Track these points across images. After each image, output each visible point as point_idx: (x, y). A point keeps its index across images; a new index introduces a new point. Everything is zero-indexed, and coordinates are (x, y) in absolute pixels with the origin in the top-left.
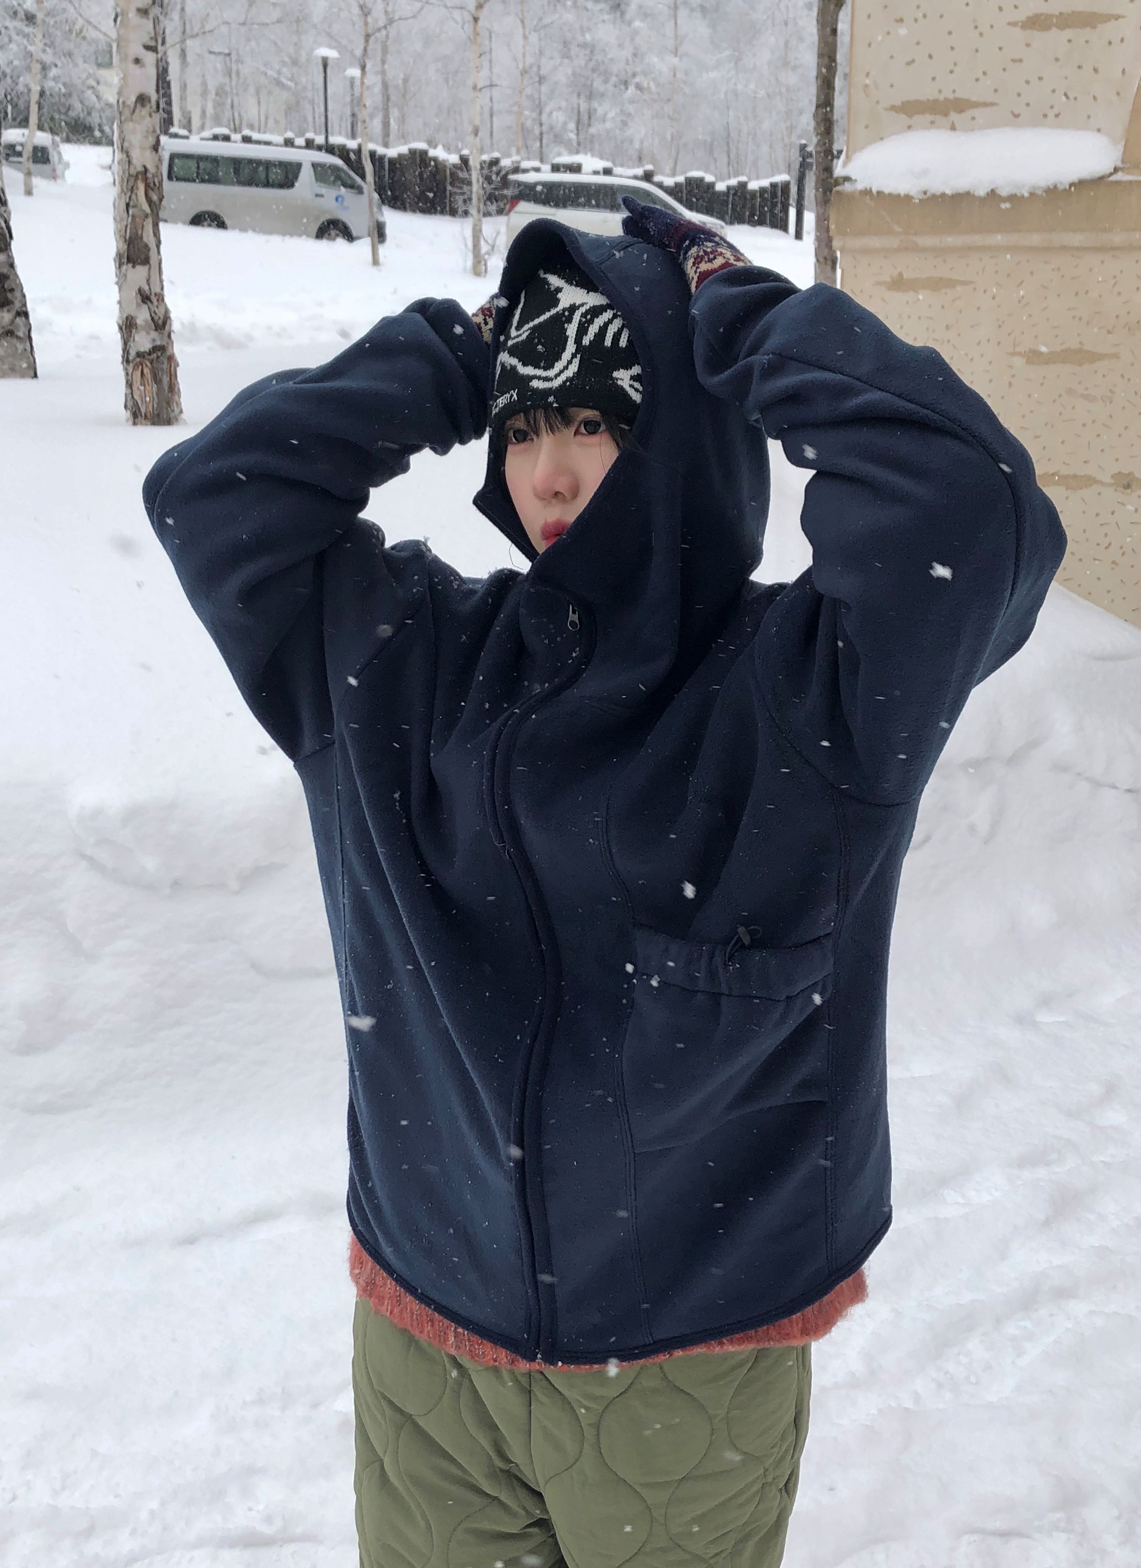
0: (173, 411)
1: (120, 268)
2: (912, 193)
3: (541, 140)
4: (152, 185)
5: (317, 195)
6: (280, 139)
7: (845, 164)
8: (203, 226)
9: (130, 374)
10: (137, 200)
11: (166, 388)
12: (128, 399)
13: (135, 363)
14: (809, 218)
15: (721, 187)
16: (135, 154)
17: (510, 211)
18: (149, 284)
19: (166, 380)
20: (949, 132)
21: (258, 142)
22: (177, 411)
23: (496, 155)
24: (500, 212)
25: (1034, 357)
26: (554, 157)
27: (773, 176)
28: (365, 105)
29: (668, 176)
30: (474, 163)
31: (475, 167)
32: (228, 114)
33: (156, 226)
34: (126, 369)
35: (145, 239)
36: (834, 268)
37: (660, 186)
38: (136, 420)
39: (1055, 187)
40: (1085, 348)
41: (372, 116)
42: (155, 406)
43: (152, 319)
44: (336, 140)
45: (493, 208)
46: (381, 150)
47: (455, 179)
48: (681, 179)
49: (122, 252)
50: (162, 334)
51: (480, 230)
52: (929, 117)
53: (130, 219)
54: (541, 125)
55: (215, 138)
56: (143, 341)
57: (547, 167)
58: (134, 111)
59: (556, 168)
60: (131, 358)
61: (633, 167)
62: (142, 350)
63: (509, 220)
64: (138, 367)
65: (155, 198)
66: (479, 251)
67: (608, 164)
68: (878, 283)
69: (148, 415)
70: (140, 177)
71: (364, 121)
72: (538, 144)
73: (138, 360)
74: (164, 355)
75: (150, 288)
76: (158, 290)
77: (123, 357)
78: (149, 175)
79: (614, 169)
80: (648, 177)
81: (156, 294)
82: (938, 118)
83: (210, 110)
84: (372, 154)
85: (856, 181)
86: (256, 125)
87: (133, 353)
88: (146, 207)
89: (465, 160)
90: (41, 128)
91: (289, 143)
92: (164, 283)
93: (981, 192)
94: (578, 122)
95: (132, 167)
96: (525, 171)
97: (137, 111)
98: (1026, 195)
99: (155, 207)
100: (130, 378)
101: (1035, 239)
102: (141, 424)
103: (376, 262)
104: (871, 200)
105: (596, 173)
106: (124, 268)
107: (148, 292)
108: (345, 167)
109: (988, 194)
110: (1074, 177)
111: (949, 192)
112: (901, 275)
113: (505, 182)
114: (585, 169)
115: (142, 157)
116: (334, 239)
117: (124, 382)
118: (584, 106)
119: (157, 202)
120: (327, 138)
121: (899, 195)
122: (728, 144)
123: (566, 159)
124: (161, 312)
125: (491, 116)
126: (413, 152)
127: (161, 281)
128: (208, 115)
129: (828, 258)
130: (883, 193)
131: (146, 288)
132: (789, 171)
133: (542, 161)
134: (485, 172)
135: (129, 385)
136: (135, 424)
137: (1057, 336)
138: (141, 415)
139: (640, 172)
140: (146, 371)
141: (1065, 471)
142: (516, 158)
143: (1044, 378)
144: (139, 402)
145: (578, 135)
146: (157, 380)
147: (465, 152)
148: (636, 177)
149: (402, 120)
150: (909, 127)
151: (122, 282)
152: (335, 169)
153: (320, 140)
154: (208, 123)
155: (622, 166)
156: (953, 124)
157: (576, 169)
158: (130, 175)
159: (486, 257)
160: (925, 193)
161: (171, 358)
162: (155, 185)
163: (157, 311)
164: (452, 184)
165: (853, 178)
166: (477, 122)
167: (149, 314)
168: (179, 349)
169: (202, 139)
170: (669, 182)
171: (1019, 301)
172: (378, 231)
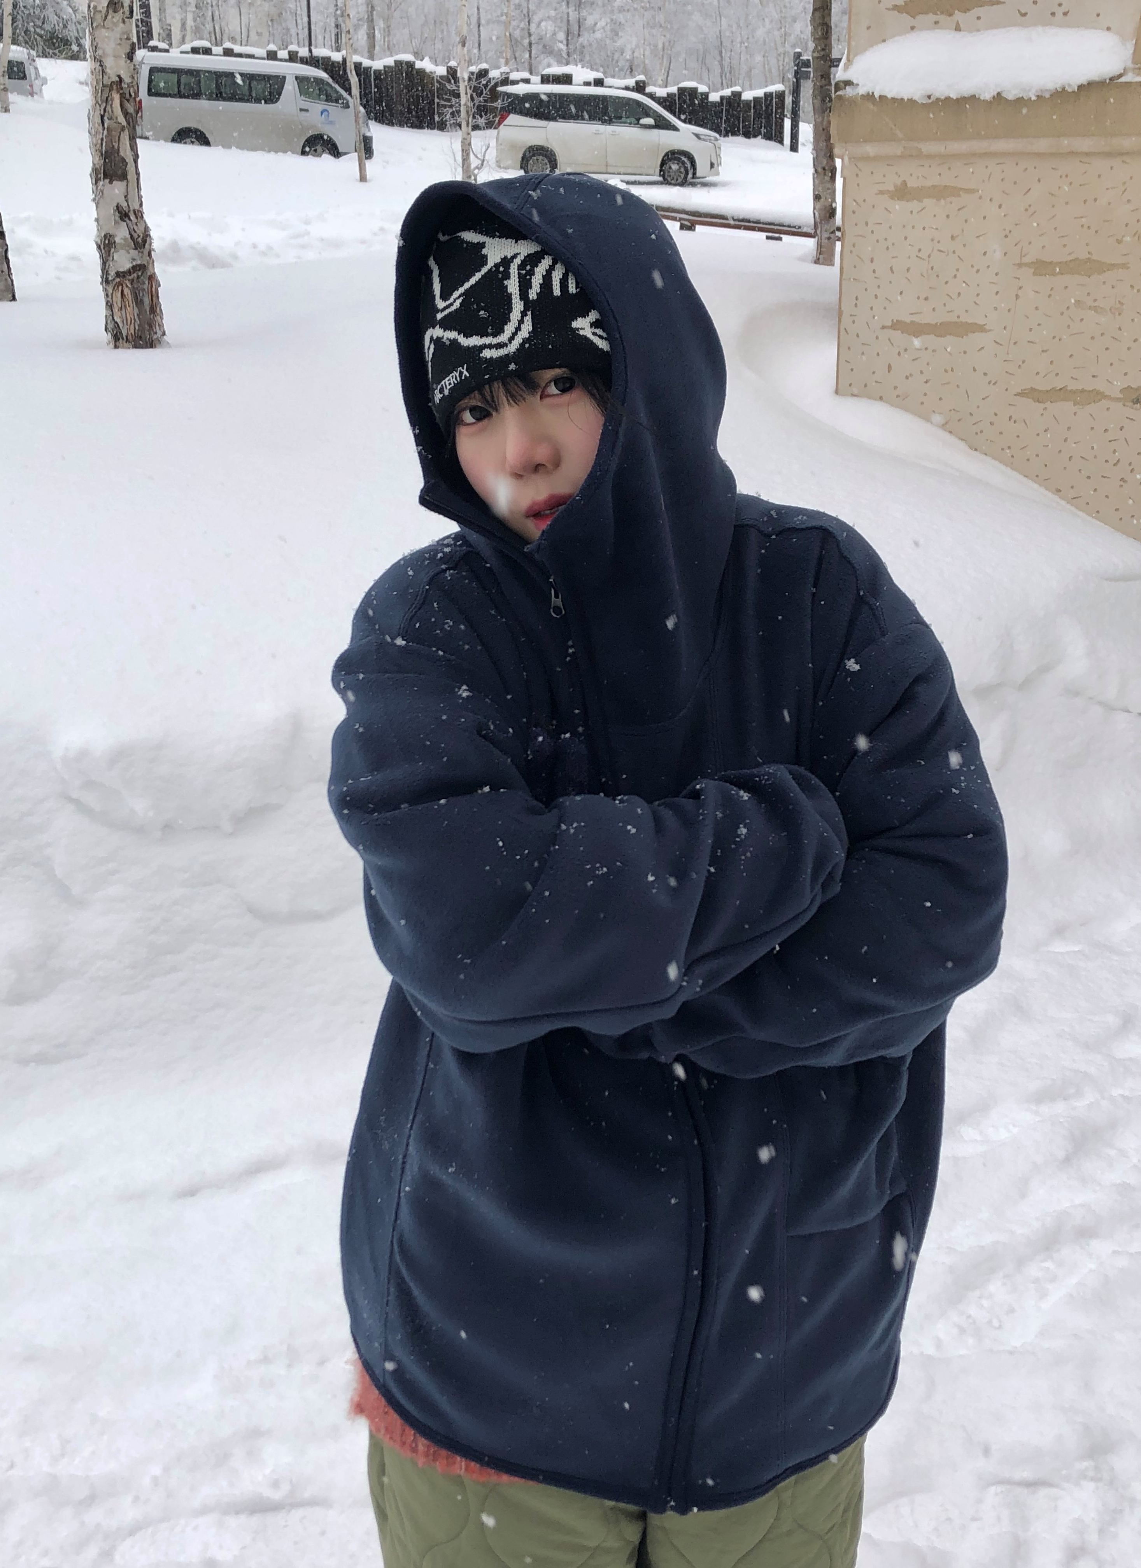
0: (156, 333)
1: (96, 183)
2: (916, 98)
3: (530, 52)
4: (127, 96)
5: (301, 110)
6: (262, 52)
7: (846, 67)
8: (185, 143)
9: (110, 294)
10: (112, 112)
11: (148, 309)
12: (109, 322)
13: (114, 283)
14: (806, 130)
15: (714, 97)
16: (109, 62)
17: (500, 123)
18: (127, 201)
19: (147, 301)
20: (954, 33)
21: (240, 55)
22: (159, 333)
23: (484, 66)
24: (490, 125)
25: (1042, 268)
26: (544, 69)
27: (766, 87)
28: (348, 15)
29: (660, 86)
30: (463, 74)
31: (463, 78)
32: (209, 27)
33: (133, 138)
34: (105, 290)
35: (122, 153)
36: (833, 178)
37: (651, 96)
38: (118, 343)
39: (1064, 89)
40: (1094, 257)
41: (357, 27)
42: (137, 328)
43: (132, 237)
44: (321, 52)
45: (481, 121)
46: (366, 63)
47: (442, 90)
48: (673, 90)
49: (98, 166)
50: (142, 252)
51: (470, 144)
52: (932, 17)
53: (105, 132)
54: (530, 35)
55: (195, 51)
56: (123, 261)
57: (536, 79)
58: (106, 17)
59: (545, 80)
60: (110, 278)
61: (625, 78)
62: (121, 270)
63: (498, 133)
64: (118, 287)
65: (131, 109)
66: (469, 166)
67: (599, 75)
68: (881, 192)
69: (130, 337)
70: (115, 87)
71: (349, 32)
72: (527, 56)
73: (118, 280)
74: (144, 274)
75: (128, 205)
76: (137, 207)
77: (102, 277)
78: (124, 86)
79: (605, 80)
80: (640, 88)
81: (134, 211)
82: (942, 18)
83: (190, 23)
84: (358, 66)
85: (858, 85)
86: (239, 38)
87: (112, 273)
88: (122, 120)
89: (452, 73)
90: (15, 42)
91: (272, 56)
92: (143, 200)
93: (987, 96)
94: (568, 34)
95: (106, 77)
96: (515, 83)
97: (109, 17)
98: (1034, 98)
99: (132, 119)
100: (109, 299)
101: (1042, 145)
102: (123, 347)
103: (363, 178)
104: (874, 105)
105: (587, 84)
106: (101, 183)
107: (126, 209)
108: (330, 81)
109: (994, 97)
110: (1083, 80)
111: (954, 96)
112: (905, 183)
113: (494, 95)
114: (575, 80)
115: (117, 67)
116: (320, 155)
117: (104, 303)
118: (573, 16)
119: (134, 115)
120: (310, 51)
121: (902, 99)
122: (721, 53)
123: (557, 70)
124: (140, 230)
125: (479, 26)
126: (398, 63)
127: (140, 197)
128: (188, 28)
129: (826, 168)
130: (886, 97)
131: (124, 204)
132: (783, 81)
133: (531, 73)
134: (474, 83)
135: (110, 306)
136: (116, 347)
137: (1065, 246)
138: (123, 339)
139: (631, 82)
140: (127, 291)
141: (1073, 386)
142: (505, 69)
143: (1052, 289)
144: (121, 325)
145: (567, 45)
146: (139, 302)
147: (453, 64)
148: (627, 88)
149: (388, 30)
150: (913, 28)
151: (99, 198)
152: (319, 81)
153: (303, 52)
154: (188, 38)
155: (613, 77)
156: (958, 23)
157: (566, 79)
158: (104, 86)
159: (476, 171)
160: (929, 97)
161: (152, 278)
162: (130, 95)
163: (136, 229)
164: (438, 97)
165: (855, 82)
166: (465, 32)
167: (128, 232)
168: (159, 269)
169: (182, 52)
170: (662, 92)
171: (1026, 210)
172: (365, 146)
